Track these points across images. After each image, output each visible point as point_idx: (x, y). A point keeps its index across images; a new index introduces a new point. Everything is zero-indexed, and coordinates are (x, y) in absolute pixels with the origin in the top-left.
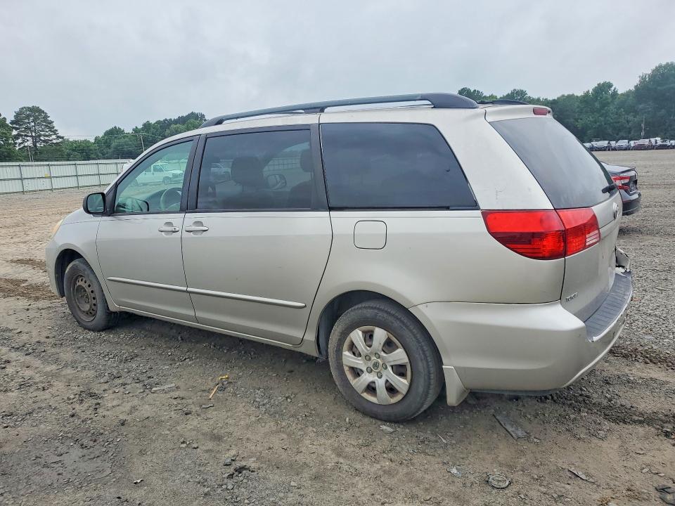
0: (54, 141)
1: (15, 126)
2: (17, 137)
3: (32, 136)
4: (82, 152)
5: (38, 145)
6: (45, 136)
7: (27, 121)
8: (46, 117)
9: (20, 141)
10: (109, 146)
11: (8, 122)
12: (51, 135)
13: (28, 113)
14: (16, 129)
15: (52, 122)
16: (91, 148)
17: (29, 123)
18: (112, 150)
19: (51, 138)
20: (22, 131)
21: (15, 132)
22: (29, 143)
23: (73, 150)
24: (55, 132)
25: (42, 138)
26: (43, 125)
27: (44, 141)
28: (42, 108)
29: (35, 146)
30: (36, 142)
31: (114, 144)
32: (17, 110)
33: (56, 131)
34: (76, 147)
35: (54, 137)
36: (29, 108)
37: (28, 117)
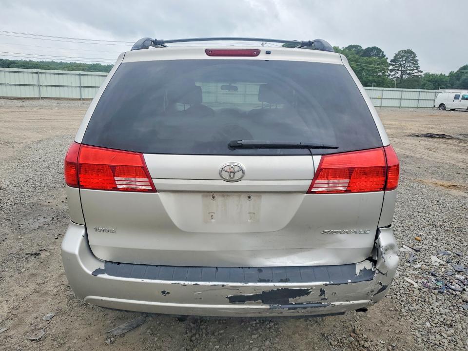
0: (415, 74)
1: (392, 63)
2: (392, 71)
3: (401, 70)
4: (437, 83)
5: (404, 76)
6: (410, 70)
7: (401, 60)
8: (415, 56)
9: (393, 73)
10: (458, 79)
11: (389, 61)
12: (414, 70)
13: (403, 54)
14: (393, 65)
15: (418, 60)
16: (444, 80)
17: (402, 61)
18: (461, 82)
19: (413, 72)
20: (396, 67)
21: (391, 67)
22: (398, 75)
23: (429, 81)
24: (417, 68)
25: (408, 72)
26: (411, 62)
27: (409, 74)
28: (413, 51)
29: (402, 77)
30: (403, 74)
31: (463, 77)
32: (397, 52)
33: (419, 66)
34: (431, 79)
35: (416, 71)
36: (404, 51)
37: (402, 57)
